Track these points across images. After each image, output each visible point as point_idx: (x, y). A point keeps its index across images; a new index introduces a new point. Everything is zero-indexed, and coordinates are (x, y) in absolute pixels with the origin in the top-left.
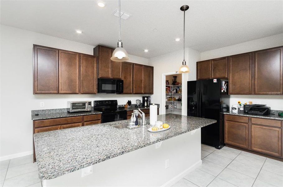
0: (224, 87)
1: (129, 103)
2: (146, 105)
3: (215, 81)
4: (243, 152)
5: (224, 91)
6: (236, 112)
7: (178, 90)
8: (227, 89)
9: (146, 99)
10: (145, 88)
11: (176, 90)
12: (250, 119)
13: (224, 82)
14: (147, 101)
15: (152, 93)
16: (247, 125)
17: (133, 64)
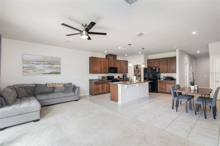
0: (158, 70)
1: (119, 77)
2: (125, 78)
3: (154, 68)
4: (164, 94)
5: (158, 72)
6: (162, 80)
7: (139, 71)
8: (159, 71)
9: (125, 75)
10: (125, 70)
11: (138, 71)
12: (166, 82)
13: (157, 69)
14: (125, 76)
15: (127, 73)
16: (165, 84)
17: (120, 60)
